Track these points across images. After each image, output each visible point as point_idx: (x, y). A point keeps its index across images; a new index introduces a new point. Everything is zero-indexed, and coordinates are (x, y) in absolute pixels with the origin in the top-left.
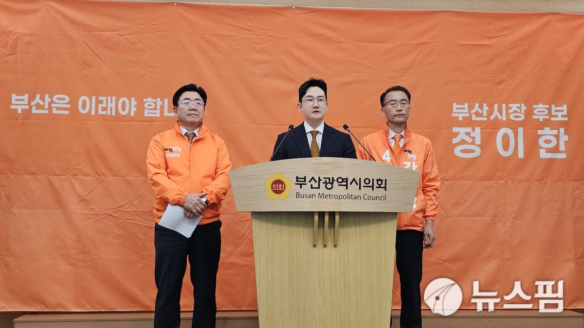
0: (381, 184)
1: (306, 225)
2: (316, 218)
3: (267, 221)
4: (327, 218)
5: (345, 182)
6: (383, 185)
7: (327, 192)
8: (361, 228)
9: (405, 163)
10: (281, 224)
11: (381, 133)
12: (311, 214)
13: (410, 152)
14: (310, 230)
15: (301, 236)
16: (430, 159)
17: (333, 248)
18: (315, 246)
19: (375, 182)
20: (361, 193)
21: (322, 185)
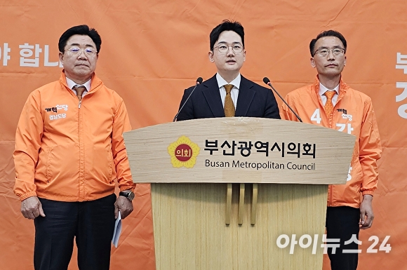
0: (309, 150)
1: (217, 200)
2: (230, 190)
3: (170, 194)
4: (242, 191)
5: (264, 147)
6: (311, 152)
7: (243, 159)
8: (285, 203)
9: (338, 125)
10: (187, 198)
11: (310, 89)
12: (225, 185)
13: (345, 112)
14: (223, 205)
15: (210, 213)
16: (369, 120)
17: (250, 228)
18: (228, 225)
19: (302, 147)
20: (284, 161)
21: (237, 152)
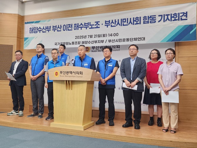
0: (81, 73)
1: (63, 84)
2: (65, 82)
3: (56, 82)
4: (68, 82)
5: (71, 72)
6: (82, 73)
7: (67, 75)
8: (78, 85)
10: (59, 83)
12: (64, 81)
15: (64, 87)
17: (71, 90)
18: (67, 89)
19: (79, 72)
20: (75, 75)
21: (66, 73)
